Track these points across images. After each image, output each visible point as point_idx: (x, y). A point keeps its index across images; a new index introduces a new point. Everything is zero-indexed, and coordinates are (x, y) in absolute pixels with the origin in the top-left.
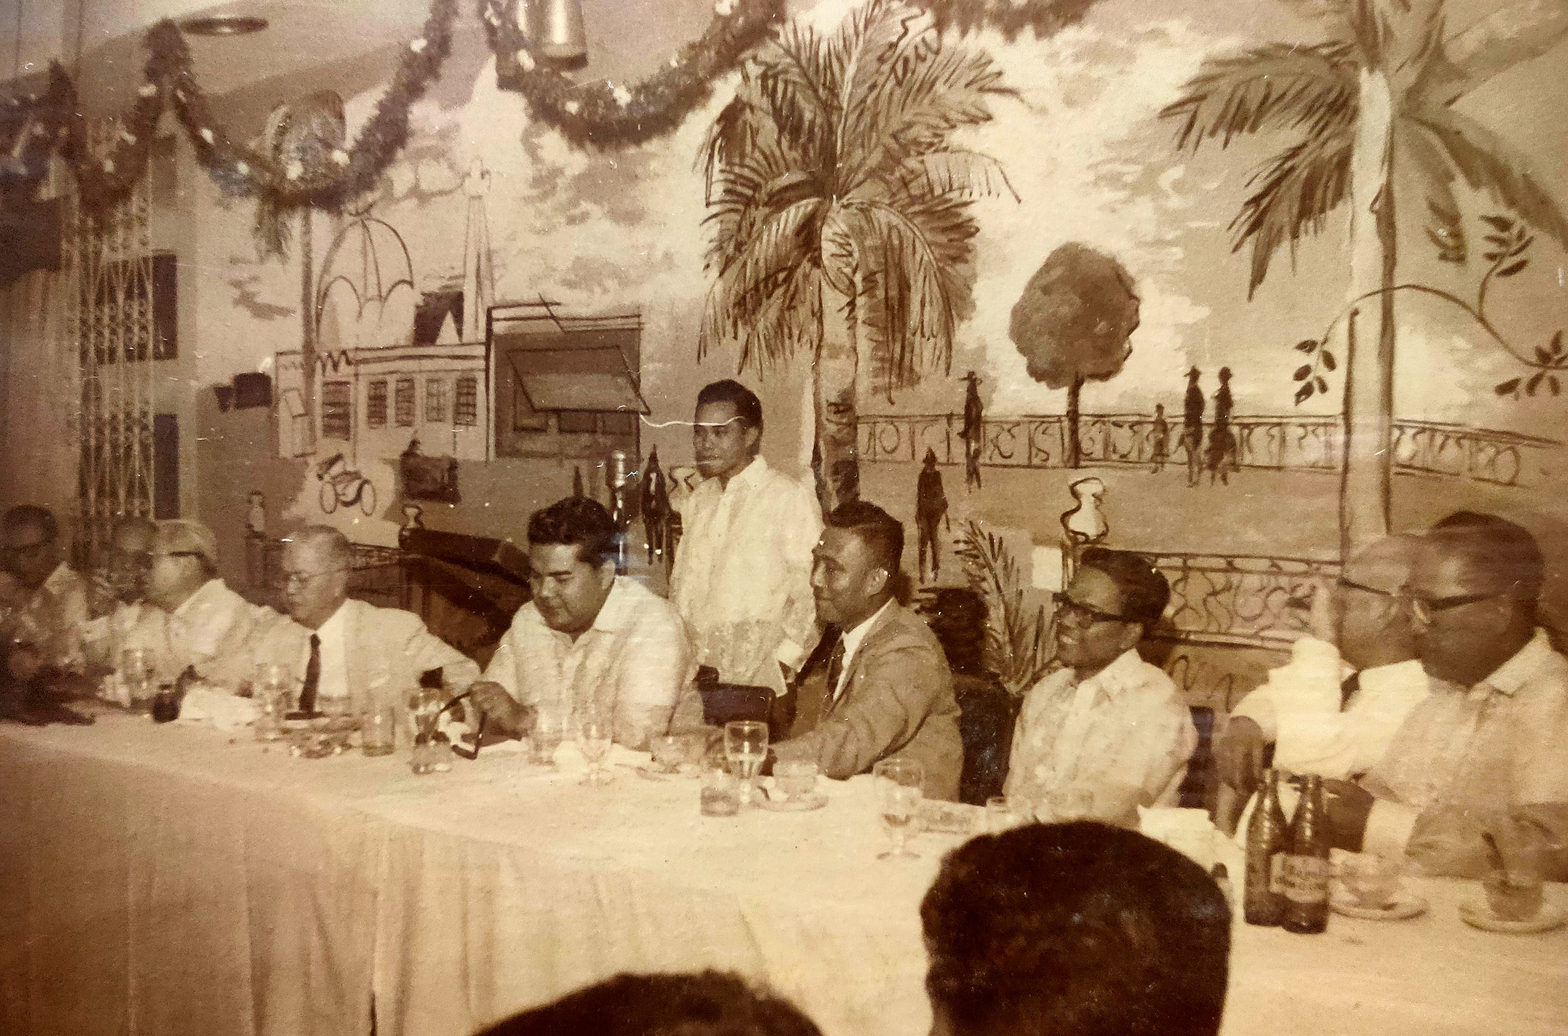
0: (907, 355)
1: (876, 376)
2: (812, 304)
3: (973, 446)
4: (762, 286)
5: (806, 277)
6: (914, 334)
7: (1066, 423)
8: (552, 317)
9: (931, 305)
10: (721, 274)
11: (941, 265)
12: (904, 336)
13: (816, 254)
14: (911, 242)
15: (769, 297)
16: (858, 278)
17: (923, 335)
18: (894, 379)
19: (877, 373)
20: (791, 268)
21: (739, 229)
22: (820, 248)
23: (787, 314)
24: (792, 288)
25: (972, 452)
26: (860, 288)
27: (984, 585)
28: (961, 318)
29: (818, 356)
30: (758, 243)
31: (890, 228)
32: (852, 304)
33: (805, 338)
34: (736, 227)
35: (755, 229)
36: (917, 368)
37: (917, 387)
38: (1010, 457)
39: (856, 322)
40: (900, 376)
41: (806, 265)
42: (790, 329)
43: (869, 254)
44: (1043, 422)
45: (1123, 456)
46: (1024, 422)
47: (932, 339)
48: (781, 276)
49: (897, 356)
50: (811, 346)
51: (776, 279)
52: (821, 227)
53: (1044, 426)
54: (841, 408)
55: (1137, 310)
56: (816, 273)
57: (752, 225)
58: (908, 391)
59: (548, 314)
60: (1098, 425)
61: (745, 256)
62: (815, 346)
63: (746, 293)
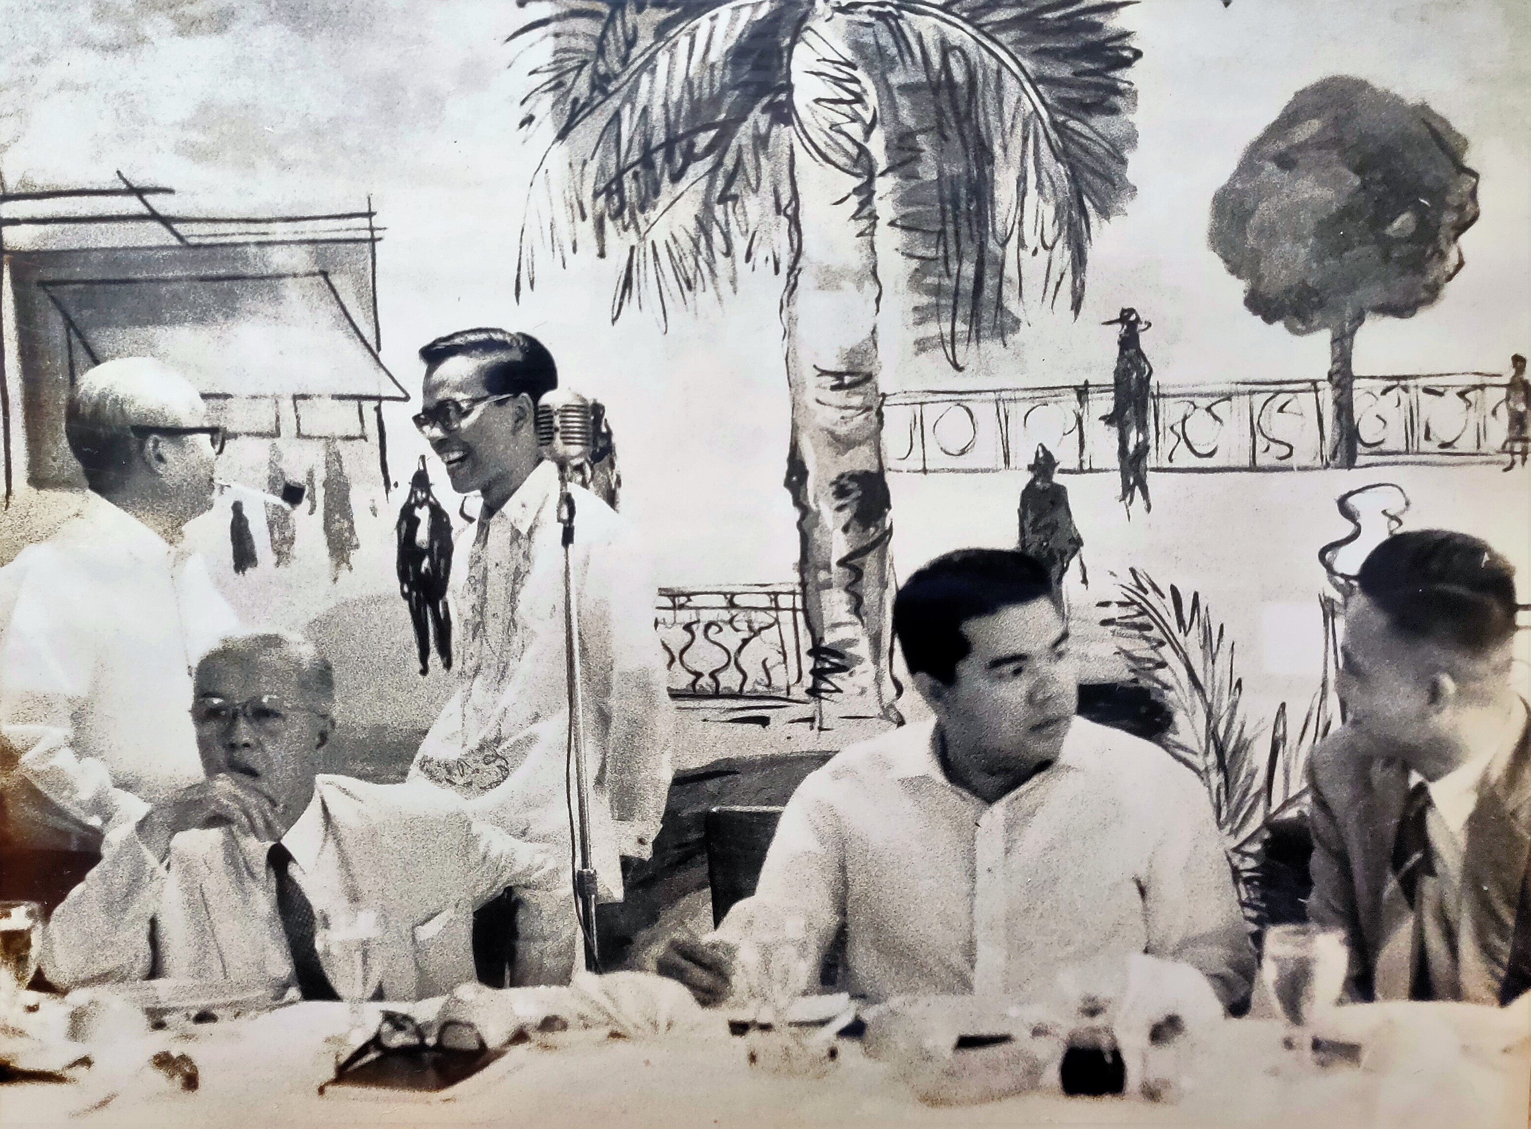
0: (990, 282)
1: (921, 322)
2: (776, 192)
3: (1134, 438)
4: (659, 158)
5: (761, 141)
6: (1003, 245)
7: (1327, 394)
8: (154, 216)
9: (1041, 192)
10: (562, 135)
11: (1061, 118)
12: (982, 248)
13: (782, 97)
14: (992, 77)
15: (676, 178)
16: (877, 146)
17: (1022, 244)
18: (961, 327)
19: (922, 315)
20: (723, 125)
21: (601, 51)
22: (789, 88)
23: (718, 210)
24: (729, 162)
25: (1131, 448)
26: (881, 161)
27: (1162, 674)
28: (1104, 213)
29: (792, 288)
30: (645, 78)
31: (946, 49)
32: (866, 192)
33: (760, 253)
34: (593, 48)
35: (635, 52)
36: (1012, 304)
37: (1010, 338)
38: (1211, 454)
39: (874, 225)
40: (975, 318)
41: (758, 119)
42: (726, 236)
43: (903, 101)
44: (1278, 393)
45: (1444, 445)
46: (1238, 394)
47: (1043, 254)
48: (703, 140)
49: (968, 286)
50: (777, 271)
51: (692, 145)
52: (791, 48)
53: (1281, 399)
54: (847, 380)
55: (1473, 194)
56: (784, 134)
57: (631, 43)
58: (991, 347)
59: (145, 211)
60: (1392, 394)
61: (615, 102)
62: (784, 269)
63: (621, 173)
